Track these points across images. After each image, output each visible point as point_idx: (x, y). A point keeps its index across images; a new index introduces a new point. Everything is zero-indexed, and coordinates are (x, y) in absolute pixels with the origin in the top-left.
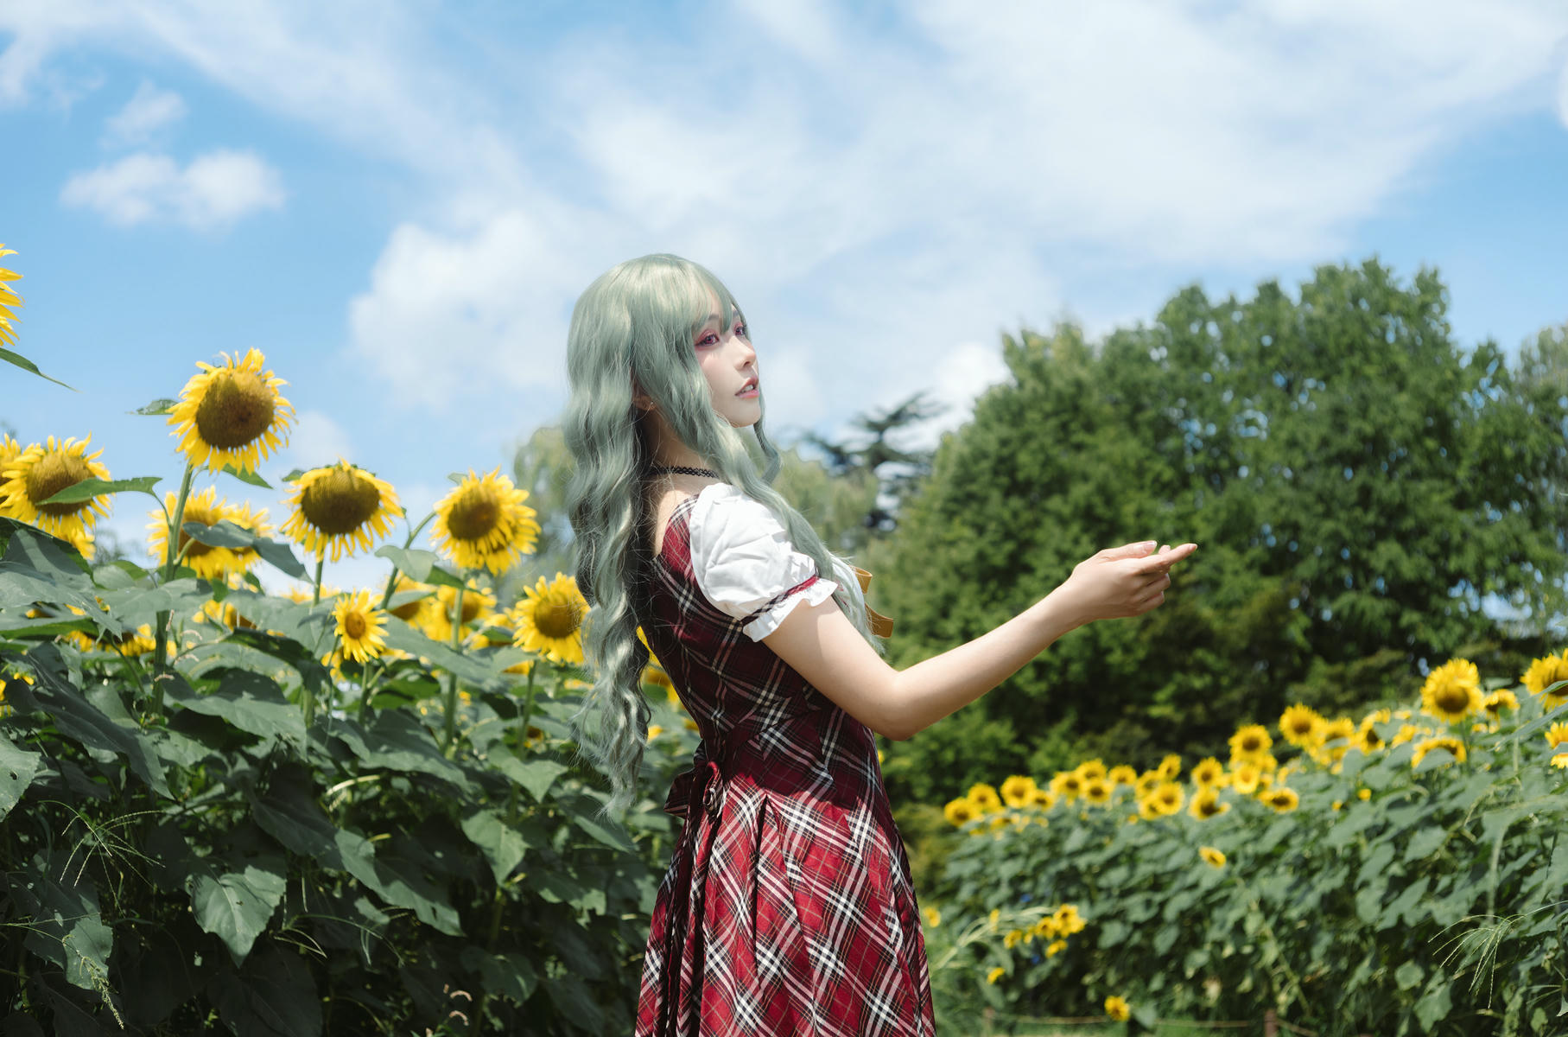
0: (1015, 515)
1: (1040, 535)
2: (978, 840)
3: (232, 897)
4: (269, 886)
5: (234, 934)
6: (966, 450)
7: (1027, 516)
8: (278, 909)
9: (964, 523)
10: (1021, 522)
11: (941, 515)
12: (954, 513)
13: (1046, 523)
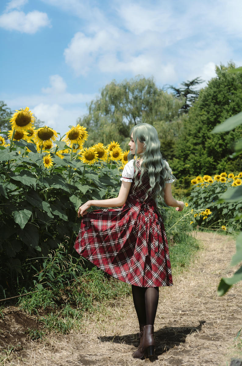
0: (217, 109)
1: (222, 114)
2: (197, 188)
3: (22, 216)
4: (28, 213)
5: (21, 223)
6: (206, 94)
7: (219, 110)
8: (31, 218)
9: (204, 110)
10: (218, 111)
11: (200, 109)
12: (203, 108)
13: (224, 111)
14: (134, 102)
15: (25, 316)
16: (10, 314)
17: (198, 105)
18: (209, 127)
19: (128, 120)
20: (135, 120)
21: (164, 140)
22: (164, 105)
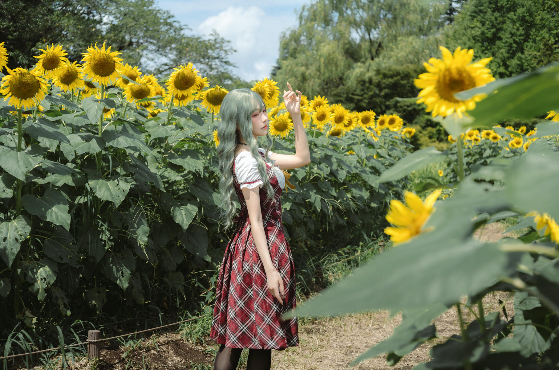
0: (496, 19)
1: (505, 26)
3: (184, 213)
4: (193, 209)
5: (183, 223)
7: (500, 19)
8: (196, 216)
9: (477, 20)
10: (498, 22)
11: (470, 17)
12: (475, 17)
13: (507, 22)
14: (368, 7)
15: (187, 346)
16: (167, 344)
17: (468, 11)
18: (484, 46)
19: (359, 35)
20: (369, 35)
21: (416, 66)
22: (415, 11)
